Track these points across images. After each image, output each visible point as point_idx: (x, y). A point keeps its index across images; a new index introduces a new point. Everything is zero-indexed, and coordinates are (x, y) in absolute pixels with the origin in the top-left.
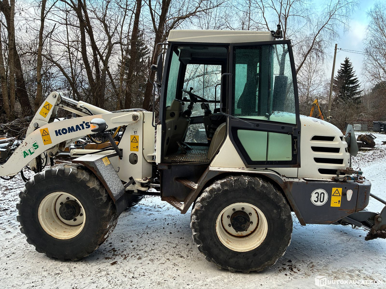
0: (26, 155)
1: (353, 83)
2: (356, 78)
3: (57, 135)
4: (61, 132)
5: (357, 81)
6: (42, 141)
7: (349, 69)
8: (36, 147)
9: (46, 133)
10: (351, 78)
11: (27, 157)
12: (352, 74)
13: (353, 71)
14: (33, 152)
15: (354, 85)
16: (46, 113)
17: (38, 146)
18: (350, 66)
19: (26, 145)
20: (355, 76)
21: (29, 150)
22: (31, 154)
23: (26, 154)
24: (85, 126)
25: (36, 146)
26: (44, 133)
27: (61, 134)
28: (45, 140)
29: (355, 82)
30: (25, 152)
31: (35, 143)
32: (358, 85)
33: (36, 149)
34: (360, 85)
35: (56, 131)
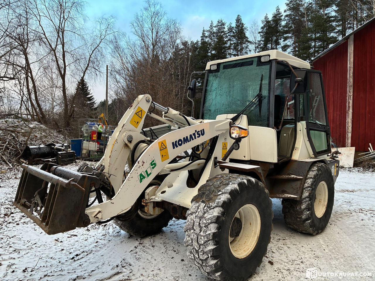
0: (143, 179)
1: (90, 100)
2: (92, 96)
3: (174, 148)
4: (177, 144)
5: (93, 98)
6: (160, 157)
7: (86, 87)
8: (154, 166)
9: (164, 146)
10: (87, 95)
11: (144, 180)
12: (88, 92)
13: (89, 90)
14: (150, 173)
15: (91, 102)
16: (138, 122)
17: (155, 164)
18: (85, 85)
19: (143, 165)
20: (91, 94)
21: (146, 171)
22: (148, 175)
23: (142, 177)
24: (197, 135)
25: (153, 164)
26: (162, 147)
27: (177, 147)
28: (162, 156)
29: (92, 99)
30: (141, 175)
31: (152, 160)
32: (94, 102)
33: (153, 168)
34: (95, 102)
35: (173, 143)
